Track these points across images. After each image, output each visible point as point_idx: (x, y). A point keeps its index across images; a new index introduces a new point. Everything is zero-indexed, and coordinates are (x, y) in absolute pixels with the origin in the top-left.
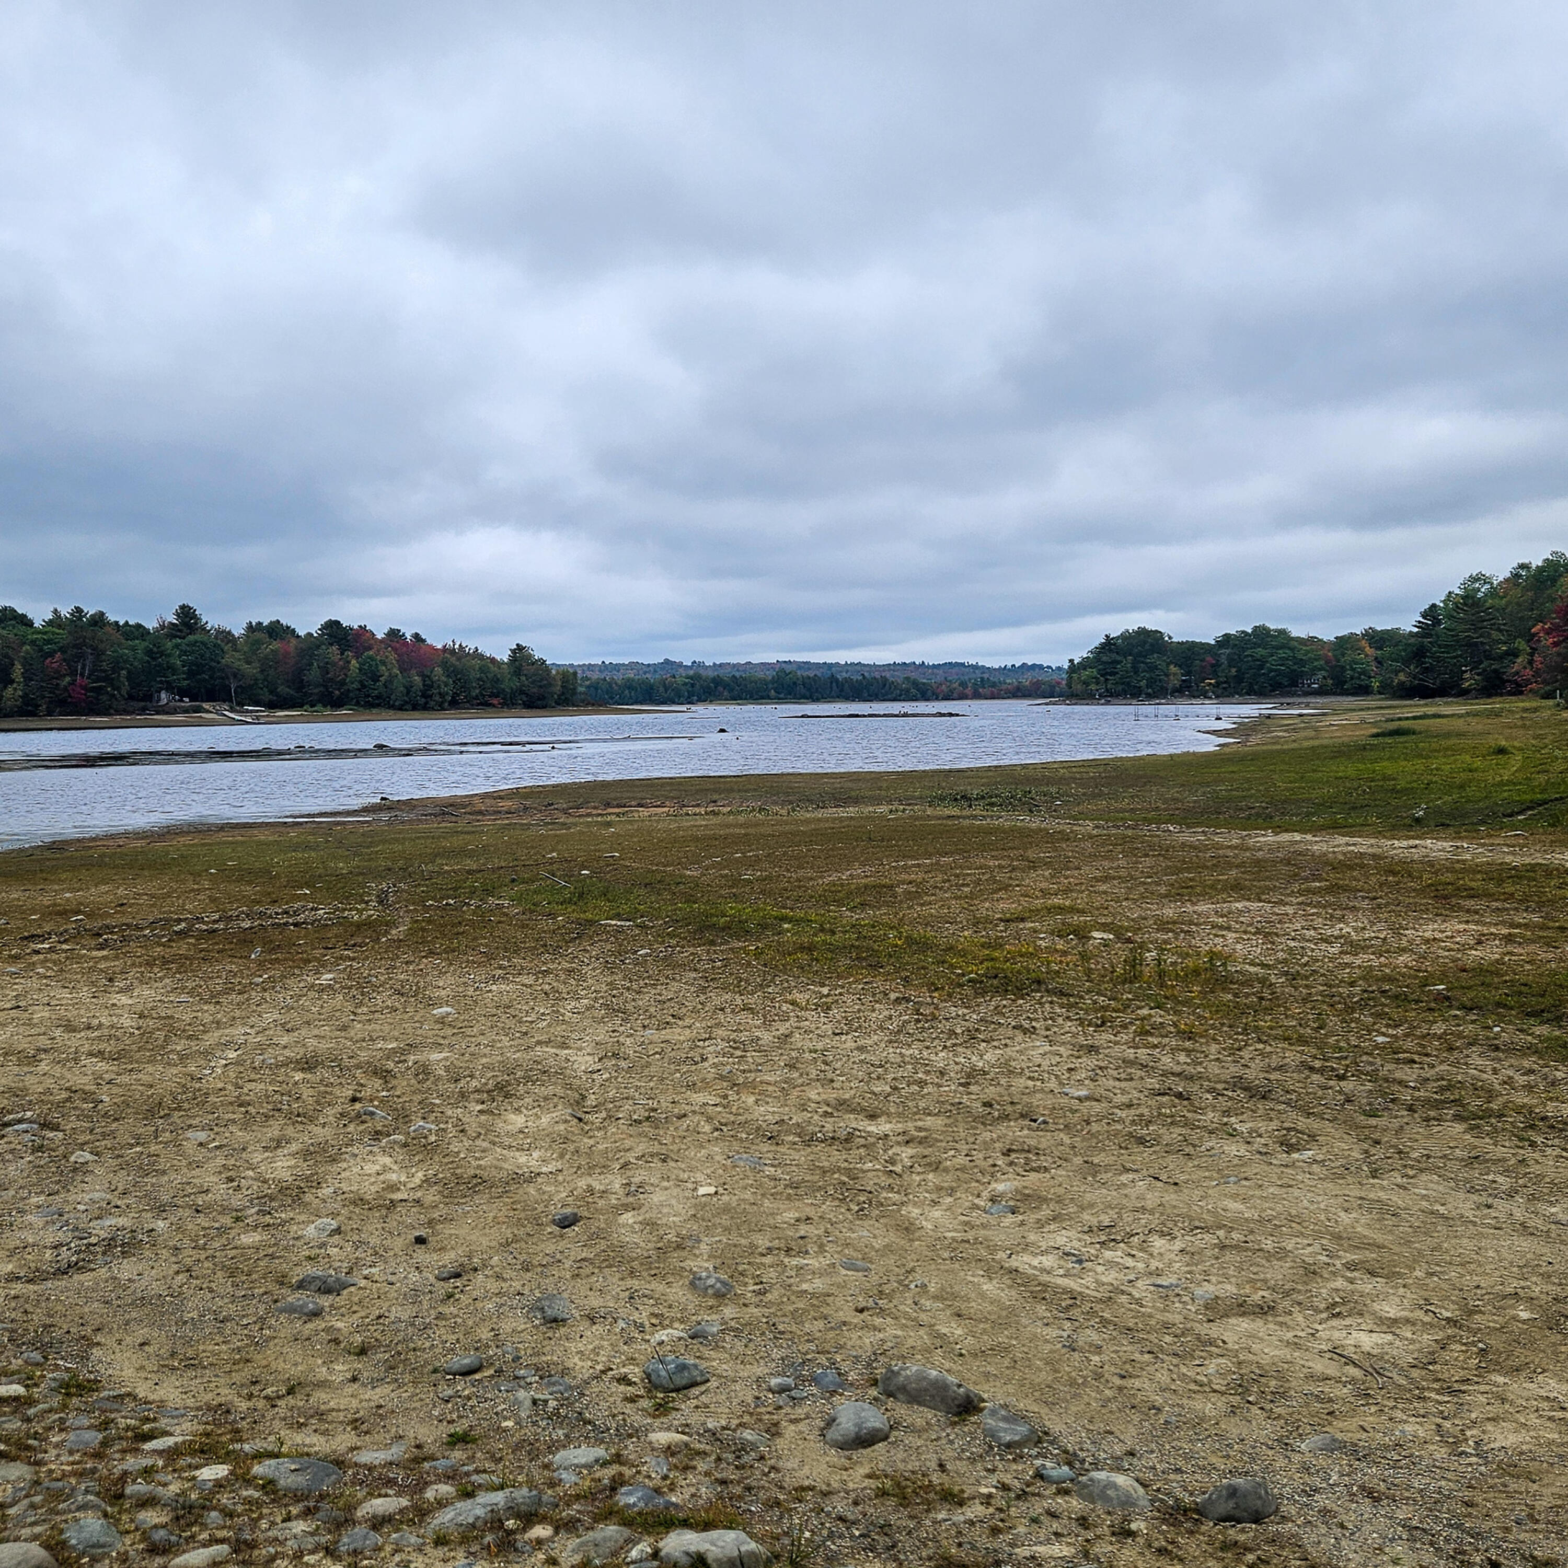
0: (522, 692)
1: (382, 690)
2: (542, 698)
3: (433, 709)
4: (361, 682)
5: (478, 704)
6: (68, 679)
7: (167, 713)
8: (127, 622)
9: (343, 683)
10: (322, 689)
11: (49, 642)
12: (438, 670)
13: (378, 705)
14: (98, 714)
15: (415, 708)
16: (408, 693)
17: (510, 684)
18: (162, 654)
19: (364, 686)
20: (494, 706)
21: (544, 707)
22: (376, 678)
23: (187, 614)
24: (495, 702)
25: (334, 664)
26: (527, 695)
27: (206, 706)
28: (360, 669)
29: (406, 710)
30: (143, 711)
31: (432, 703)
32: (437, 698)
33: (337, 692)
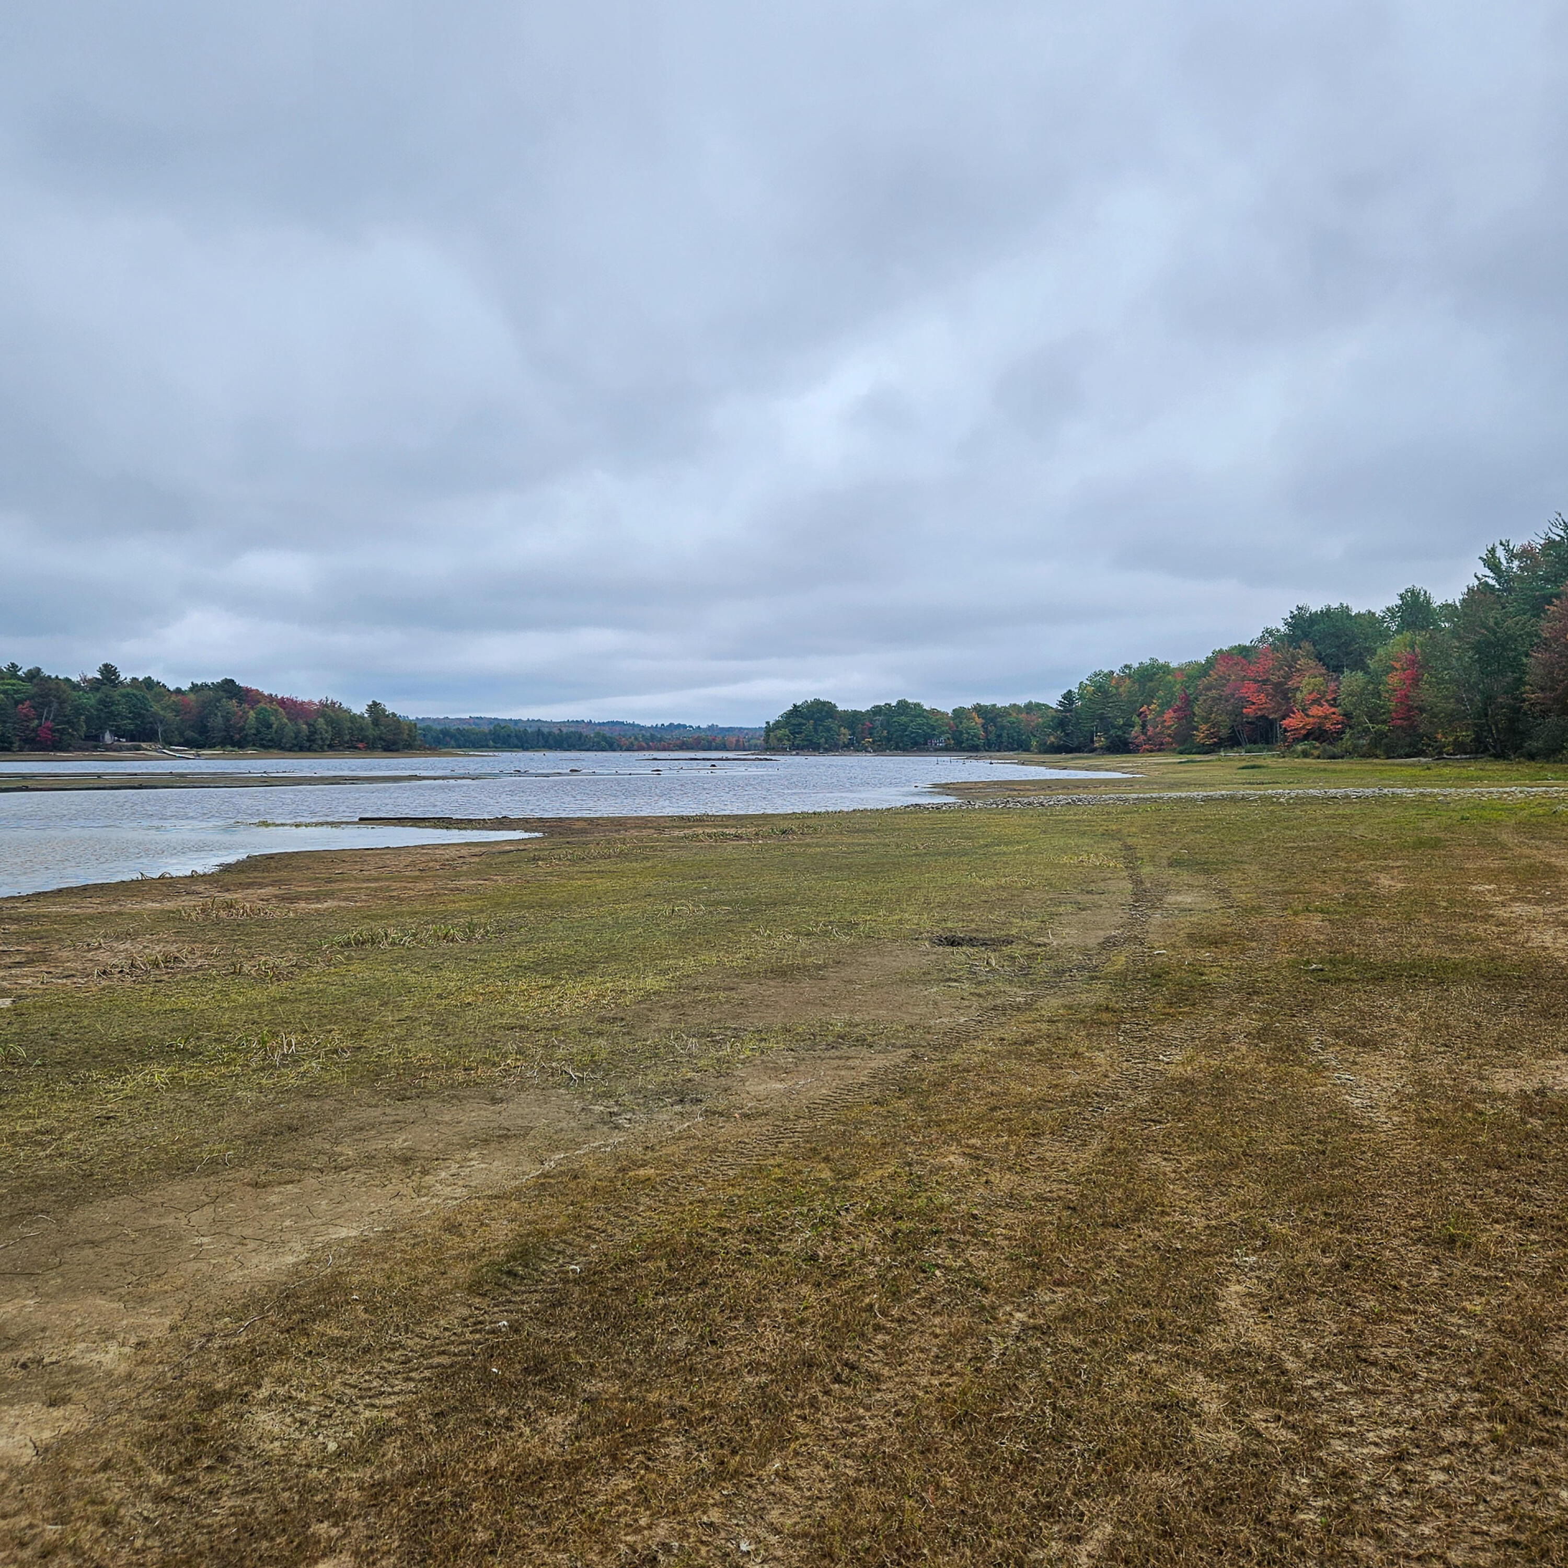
0: (381, 739)
1: (274, 735)
2: (395, 743)
3: (315, 751)
4: (257, 729)
5: (349, 748)
6: (36, 722)
7: (114, 751)
8: (57, 677)
9: (242, 729)
10: (225, 733)
11: (17, 692)
12: (321, 720)
13: (270, 747)
14: (61, 750)
15: (301, 749)
16: (296, 738)
17: (371, 732)
18: (113, 703)
19: (259, 732)
20: (360, 749)
21: (397, 750)
22: (270, 726)
23: (109, 672)
24: (360, 745)
25: (235, 713)
26: (384, 741)
27: (144, 745)
28: (256, 718)
29: (294, 751)
30: (95, 748)
31: (315, 746)
32: (320, 742)
33: (238, 736)
